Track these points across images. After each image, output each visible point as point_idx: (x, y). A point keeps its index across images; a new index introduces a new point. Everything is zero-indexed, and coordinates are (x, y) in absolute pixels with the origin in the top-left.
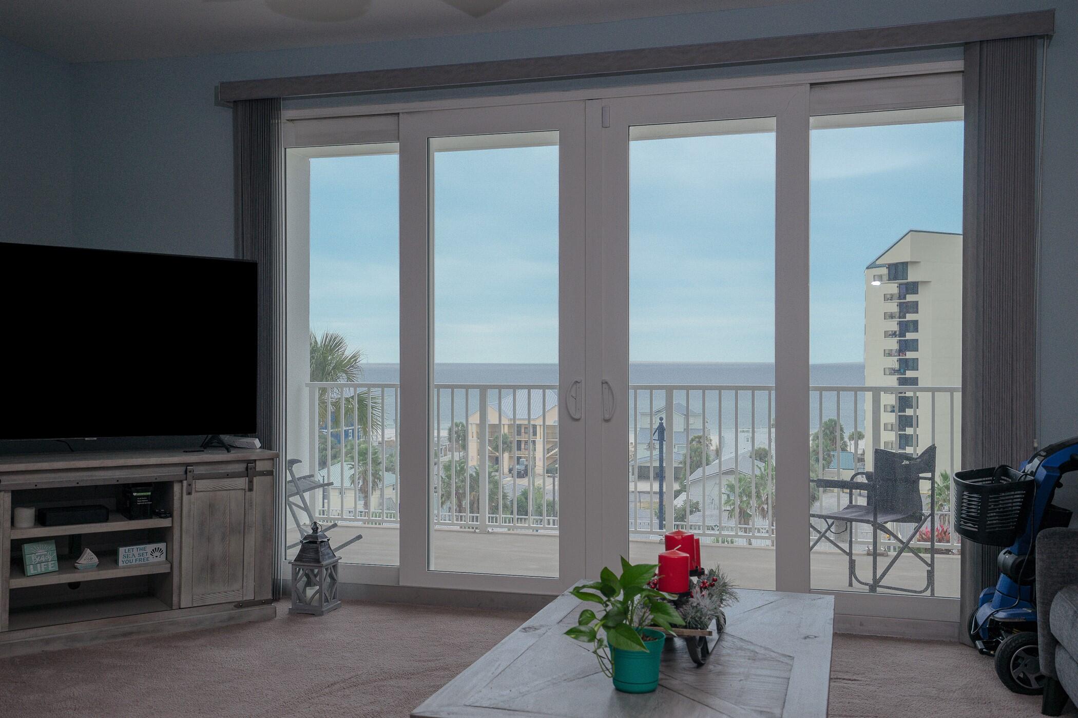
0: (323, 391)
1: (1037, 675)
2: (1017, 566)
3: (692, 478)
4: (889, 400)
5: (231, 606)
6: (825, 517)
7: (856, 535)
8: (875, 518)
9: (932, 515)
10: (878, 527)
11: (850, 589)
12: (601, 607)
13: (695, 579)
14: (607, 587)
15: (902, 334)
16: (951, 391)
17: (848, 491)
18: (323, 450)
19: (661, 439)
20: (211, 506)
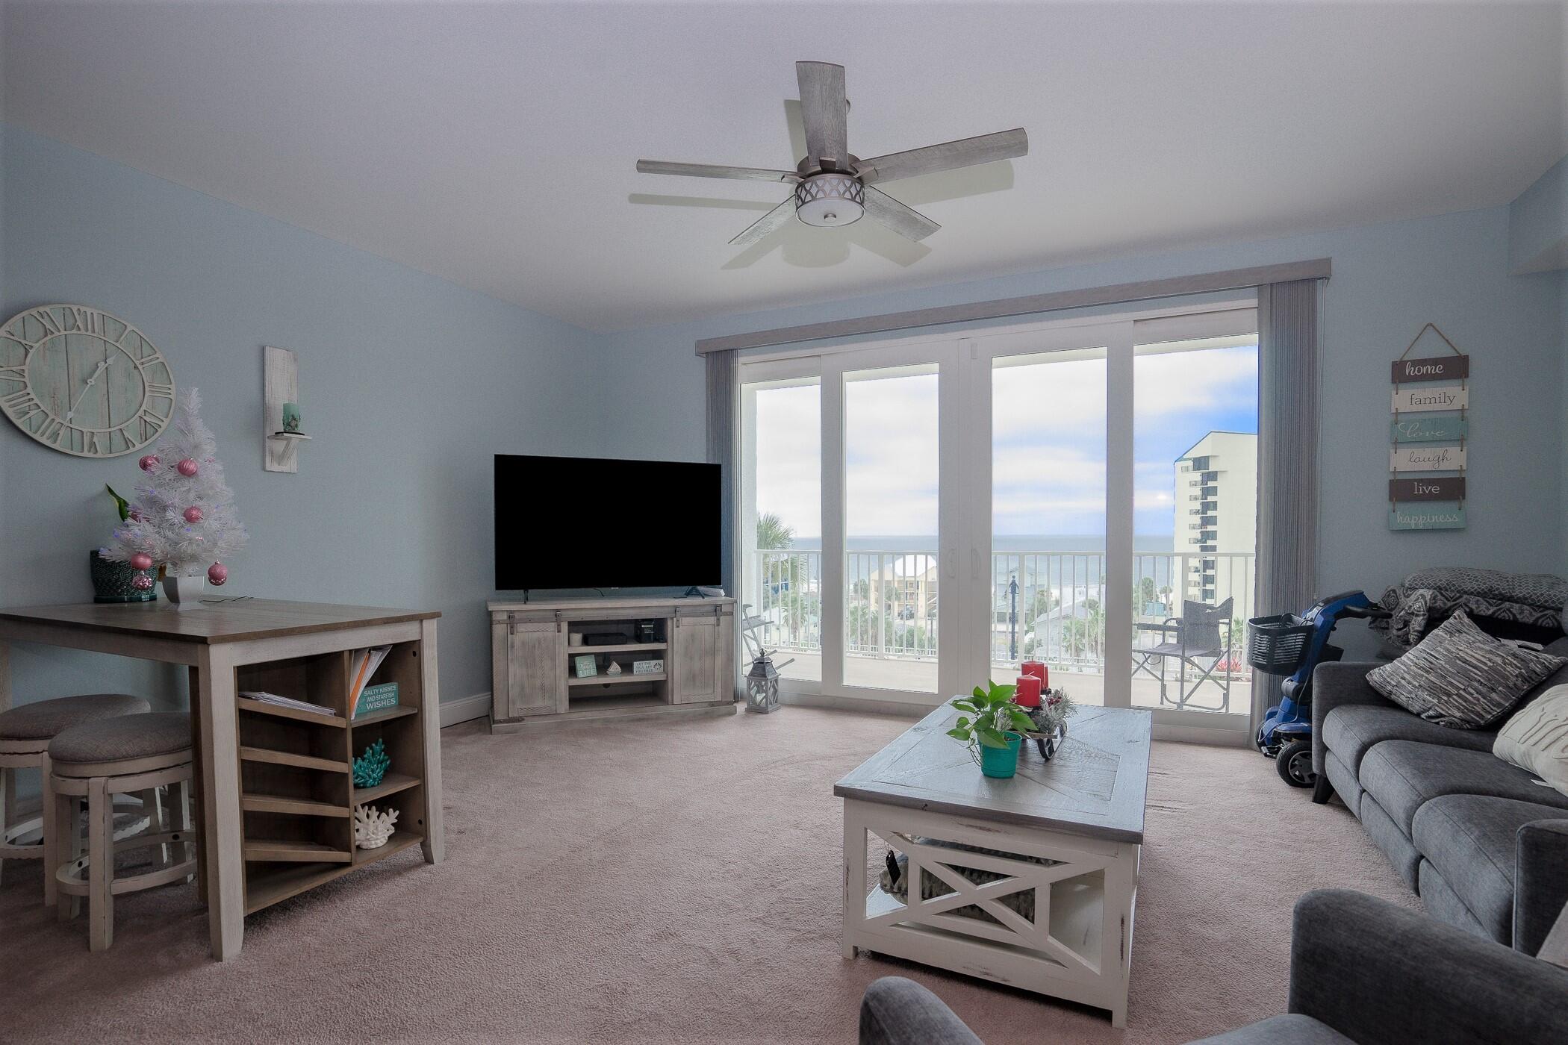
0: (766, 556)
1: (1309, 773)
2: (1297, 691)
3: (1038, 620)
4: (1194, 563)
5: (707, 704)
6: (1143, 652)
7: (1167, 666)
8: (1183, 653)
9: (1229, 651)
10: (1185, 660)
11: (1162, 706)
12: (974, 715)
13: (1044, 697)
14: (978, 701)
15: (1204, 512)
16: (1246, 556)
17: (1162, 632)
18: (766, 597)
19: (1013, 592)
20: (692, 636)
